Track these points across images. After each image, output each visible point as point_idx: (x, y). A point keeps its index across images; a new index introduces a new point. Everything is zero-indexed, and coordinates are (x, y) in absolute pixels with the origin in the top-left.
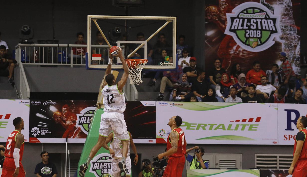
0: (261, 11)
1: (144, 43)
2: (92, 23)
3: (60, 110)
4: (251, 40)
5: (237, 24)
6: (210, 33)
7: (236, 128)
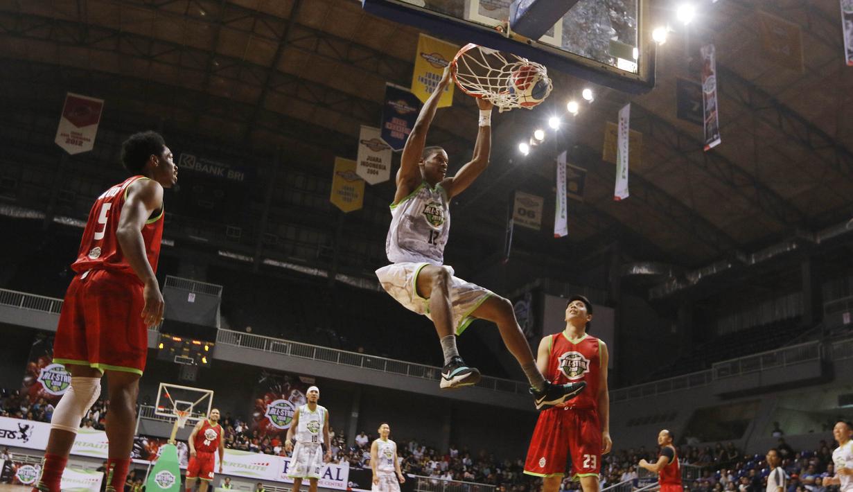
0: (288, 406)
1: (192, 405)
2: (163, 388)
3: (149, 444)
4: (280, 422)
5: (273, 411)
6: (256, 414)
7: (253, 469)
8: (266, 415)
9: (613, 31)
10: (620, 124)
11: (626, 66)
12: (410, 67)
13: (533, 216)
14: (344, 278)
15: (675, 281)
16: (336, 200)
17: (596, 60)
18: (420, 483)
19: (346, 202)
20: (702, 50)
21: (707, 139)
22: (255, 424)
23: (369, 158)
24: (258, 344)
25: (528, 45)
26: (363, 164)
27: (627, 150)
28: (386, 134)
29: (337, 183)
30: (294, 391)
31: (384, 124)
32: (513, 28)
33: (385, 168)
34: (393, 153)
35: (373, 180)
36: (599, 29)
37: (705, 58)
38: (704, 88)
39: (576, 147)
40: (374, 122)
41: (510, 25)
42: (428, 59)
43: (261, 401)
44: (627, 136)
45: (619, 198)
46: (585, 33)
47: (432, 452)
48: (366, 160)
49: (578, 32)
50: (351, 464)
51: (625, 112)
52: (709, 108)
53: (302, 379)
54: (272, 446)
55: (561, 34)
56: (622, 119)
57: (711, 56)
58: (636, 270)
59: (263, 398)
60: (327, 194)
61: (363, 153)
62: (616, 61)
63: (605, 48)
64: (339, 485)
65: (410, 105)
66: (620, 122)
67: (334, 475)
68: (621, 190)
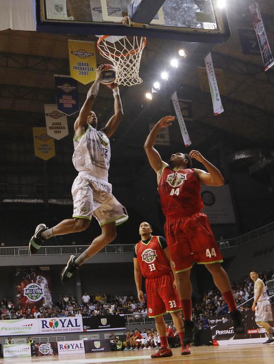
0: (37, 286)
4: (33, 297)
5: (28, 292)
6: (18, 296)
7: (24, 329)
8: (24, 295)
9: (196, 6)
10: (207, 67)
11: (209, 26)
12: (66, 62)
13: (164, 137)
14: (54, 201)
15: (264, 159)
16: (39, 154)
17: (189, 27)
18: (128, 319)
19: (45, 154)
20: (250, 7)
21: (265, 64)
22: (19, 302)
23: (54, 124)
24: (11, 252)
25: (144, 29)
26: (51, 128)
27: (216, 82)
28: (61, 107)
29: (37, 143)
30: (38, 277)
31: (58, 101)
32: (132, 20)
33: (64, 128)
34: (68, 117)
35: (59, 137)
36: (186, 7)
37: (253, 12)
38: (256, 32)
39: (182, 87)
40: (52, 101)
41: (130, 18)
42: (76, 55)
43: (19, 286)
44: (213, 73)
45: (217, 113)
46: (178, 12)
47: (132, 298)
48: (51, 126)
49: (174, 12)
50: (83, 315)
51: (209, 58)
52: (262, 44)
53: (42, 268)
54: (32, 313)
55: (163, 16)
56: (208, 63)
57: (257, 10)
58: (238, 157)
59: (20, 285)
60: (32, 151)
61: (49, 121)
62: (202, 25)
63: (193, 18)
64: (78, 329)
65: (71, 85)
66: (207, 65)
67: (74, 324)
68: (218, 107)
